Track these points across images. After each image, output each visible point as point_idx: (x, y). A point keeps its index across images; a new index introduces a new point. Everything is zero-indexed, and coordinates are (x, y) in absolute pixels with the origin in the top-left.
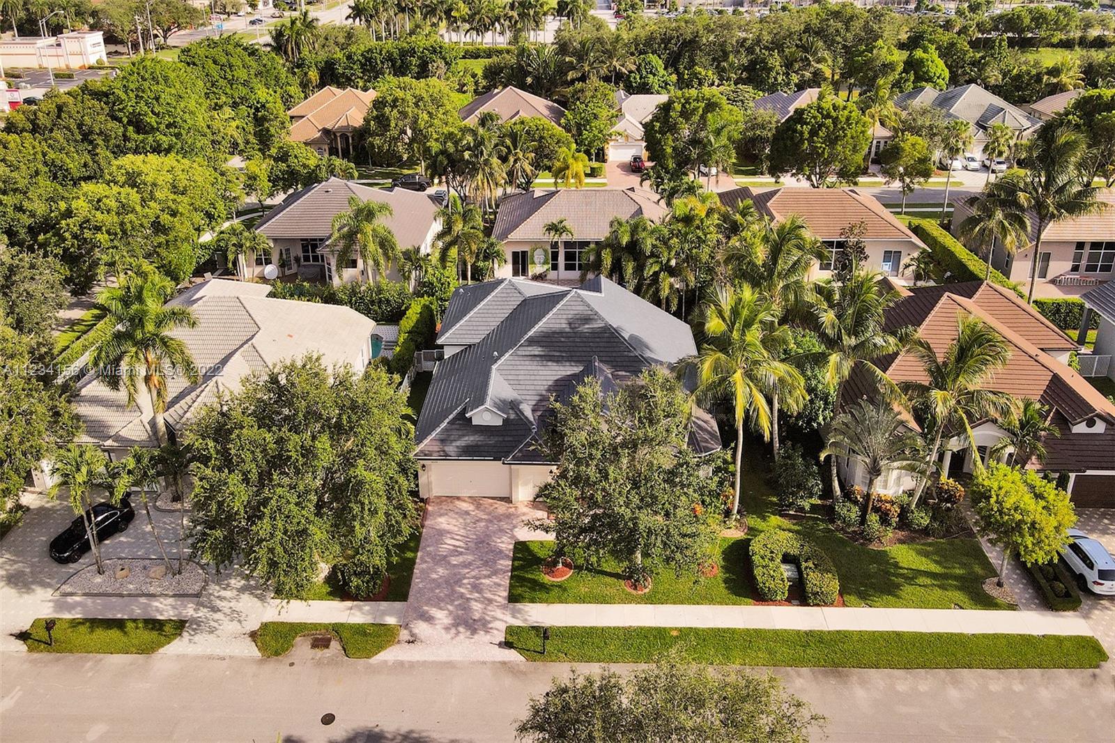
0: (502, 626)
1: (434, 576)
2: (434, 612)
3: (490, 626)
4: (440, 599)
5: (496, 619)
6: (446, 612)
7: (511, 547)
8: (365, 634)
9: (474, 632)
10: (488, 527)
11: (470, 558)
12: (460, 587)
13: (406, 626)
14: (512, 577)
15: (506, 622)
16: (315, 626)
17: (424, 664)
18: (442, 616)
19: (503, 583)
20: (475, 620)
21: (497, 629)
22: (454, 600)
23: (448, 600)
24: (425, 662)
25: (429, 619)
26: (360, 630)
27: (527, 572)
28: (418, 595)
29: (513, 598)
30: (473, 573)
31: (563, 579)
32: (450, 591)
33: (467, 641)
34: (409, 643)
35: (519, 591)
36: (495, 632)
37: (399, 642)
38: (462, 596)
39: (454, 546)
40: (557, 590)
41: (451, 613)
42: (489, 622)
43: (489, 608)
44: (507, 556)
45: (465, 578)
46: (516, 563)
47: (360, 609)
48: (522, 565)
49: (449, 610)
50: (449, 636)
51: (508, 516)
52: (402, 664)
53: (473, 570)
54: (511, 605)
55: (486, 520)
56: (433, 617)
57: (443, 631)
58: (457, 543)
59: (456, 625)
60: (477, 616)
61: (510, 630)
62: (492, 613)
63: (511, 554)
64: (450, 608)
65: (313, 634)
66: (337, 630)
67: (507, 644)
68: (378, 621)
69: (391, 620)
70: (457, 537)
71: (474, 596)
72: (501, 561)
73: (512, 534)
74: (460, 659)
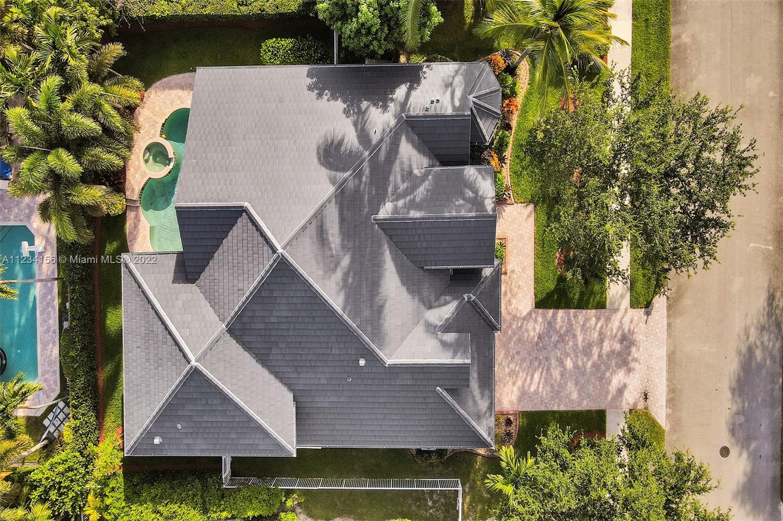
0: (630, 313)
6: (613, 376)
12: (586, 367)
15: (626, 309)
17: (671, 380)
18: (617, 380)
24: (668, 379)
25: (621, 391)
29: (601, 305)
33: (643, 347)
37: (646, 408)
38: (596, 364)
39: (540, 380)
41: (614, 372)
42: (624, 331)
49: (611, 374)
52: (670, 400)
61: (634, 305)
63: (551, 311)
67: (648, 306)
70: (529, 378)
71: (595, 351)
72: (558, 327)
73: (524, 319)
74: (665, 348)
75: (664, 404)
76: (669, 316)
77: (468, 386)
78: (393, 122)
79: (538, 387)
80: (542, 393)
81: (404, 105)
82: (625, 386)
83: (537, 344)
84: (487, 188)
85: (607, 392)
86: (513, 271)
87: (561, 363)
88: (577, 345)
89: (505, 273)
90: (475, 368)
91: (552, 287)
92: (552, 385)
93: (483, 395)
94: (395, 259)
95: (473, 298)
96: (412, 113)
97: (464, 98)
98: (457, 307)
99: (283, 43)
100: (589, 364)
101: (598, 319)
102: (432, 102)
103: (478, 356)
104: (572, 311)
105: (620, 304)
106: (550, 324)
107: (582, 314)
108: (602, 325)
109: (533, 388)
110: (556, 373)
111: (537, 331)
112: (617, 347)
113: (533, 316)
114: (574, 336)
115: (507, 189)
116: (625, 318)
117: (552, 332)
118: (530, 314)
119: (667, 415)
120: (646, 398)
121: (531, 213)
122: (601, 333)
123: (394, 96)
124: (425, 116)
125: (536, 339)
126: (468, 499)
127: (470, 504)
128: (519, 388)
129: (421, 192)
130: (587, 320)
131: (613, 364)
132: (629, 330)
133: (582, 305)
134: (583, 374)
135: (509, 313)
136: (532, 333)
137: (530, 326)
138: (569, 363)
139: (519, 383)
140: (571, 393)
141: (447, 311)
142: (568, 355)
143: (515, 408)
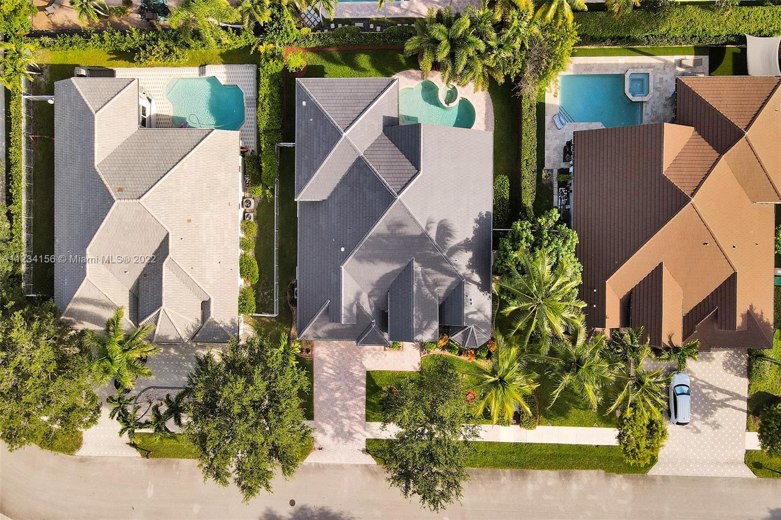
0: (364, 439)
2: (324, 426)
5: (358, 432)
7: (365, 376)
9: (346, 440)
12: (335, 407)
15: (365, 436)
18: (329, 429)
20: (346, 432)
22: (333, 417)
23: (330, 417)
24: (329, 464)
33: (344, 447)
36: (360, 442)
37: (314, 449)
38: (337, 414)
39: (330, 374)
42: (354, 434)
43: (353, 423)
45: (338, 400)
46: (368, 389)
49: (332, 425)
50: (335, 444)
52: (318, 465)
56: (324, 430)
57: (332, 440)
59: (337, 435)
61: (368, 441)
62: (355, 427)
64: (332, 422)
67: (367, 451)
70: (330, 366)
71: (344, 414)
72: (357, 387)
73: (361, 363)
74: (346, 463)
75: (317, 462)
76: (361, 465)
77: (330, 322)
78: (461, 272)
79: (326, 372)
80: (323, 375)
81: (470, 280)
82: (325, 434)
83: (348, 372)
84: (427, 336)
85: (323, 422)
86: (386, 355)
87: (338, 389)
88: (347, 400)
89: (385, 350)
90: (339, 327)
91: (377, 383)
92: (327, 382)
93: (325, 332)
94: (393, 272)
95: (373, 326)
96: (465, 285)
97: (472, 321)
98: (369, 315)
99: (507, 192)
100: (337, 409)
101: (360, 416)
102: (471, 300)
103: (344, 329)
104: (364, 397)
105: (368, 431)
106: (358, 382)
107: (362, 404)
108: (357, 419)
109: (325, 368)
110: (332, 385)
111: (355, 372)
112: (346, 429)
113: (363, 370)
114: (352, 399)
115: (428, 352)
116: (361, 435)
117: (354, 382)
118: (364, 367)
119: (311, 463)
120: (320, 449)
121: (416, 369)
122: (353, 417)
123: (474, 273)
124: (463, 295)
125: (351, 371)
126: (268, 321)
127: (265, 322)
128: (325, 358)
129: (426, 290)
130: (360, 407)
131: (337, 426)
132: (354, 438)
133: (368, 404)
134: (332, 405)
135: (364, 352)
136: (353, 368)
137: (357, 367)
138: (338, 395)
139: (328, 359)
140: (322, 395)
141: (367, 308)
142: (342, 393)
143: (315, 356)
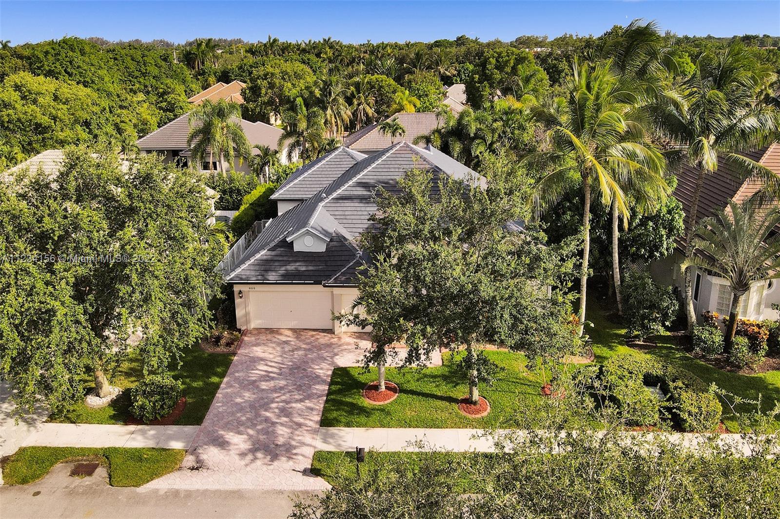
0: (309, 452)
1: (239, 400)
2: (231, 437)
3: (294, 451)
4: (240, 423)
5: (304, 444)
6: (245, 436)
7: (330, 373)
8: (140, 459)
9: (275, 457)
10: (306, 355)
11: (282, 383)
12: (266, 410)
13: (194, 451)
14: (327, 401)
15: (315, 447)
16: (83, 451)
17: (205, 493)
18: (239, 441)
19: (317, 407)
20: (277, 445)
21: (303, 455)
22: (256, 425)
23: (249, 424)
24: (207, 490)
25: (222, 444)
26: (136, 456)
27: (345, 396)
28: (216, 419)
29: (326, 422)
30: (283, 398)
31: (386, 402)
32: (253, 414)
33: (265, 468)
34: (192, 470)
35: (335, 414)
36: (300, 457)
37: (180, 469)
38: (267, 420)
39: (266, 371)
40: (377, 413)
41: (250, 436)
42: (295, 447)
43: (297, 432)
44: (324, 381)
45: (272, 402)
46: (333, 388)
47: (143, 433)
48: (340, 389)
49: (248, 434)
50: (243, 463)
51: (330, 346)
52: (176, 493)
53: (284, 394)
54: (324, 430)
55: (305, 350)
56: (227, 442)
57: (237, 457)
58: (270, 369)
59: (253, 451)
60: (281, 441)
61: (319, 456)
62: (300, 438)
63: (329, 380)
64: (251, 432)
65: (78, 460)
66: (108, 455)
67: (314, 472)
68: (161, 446)
69: (177, 445)
